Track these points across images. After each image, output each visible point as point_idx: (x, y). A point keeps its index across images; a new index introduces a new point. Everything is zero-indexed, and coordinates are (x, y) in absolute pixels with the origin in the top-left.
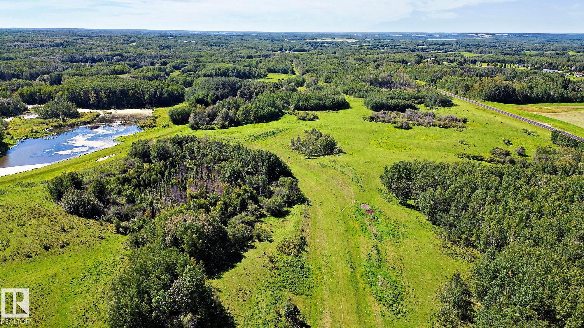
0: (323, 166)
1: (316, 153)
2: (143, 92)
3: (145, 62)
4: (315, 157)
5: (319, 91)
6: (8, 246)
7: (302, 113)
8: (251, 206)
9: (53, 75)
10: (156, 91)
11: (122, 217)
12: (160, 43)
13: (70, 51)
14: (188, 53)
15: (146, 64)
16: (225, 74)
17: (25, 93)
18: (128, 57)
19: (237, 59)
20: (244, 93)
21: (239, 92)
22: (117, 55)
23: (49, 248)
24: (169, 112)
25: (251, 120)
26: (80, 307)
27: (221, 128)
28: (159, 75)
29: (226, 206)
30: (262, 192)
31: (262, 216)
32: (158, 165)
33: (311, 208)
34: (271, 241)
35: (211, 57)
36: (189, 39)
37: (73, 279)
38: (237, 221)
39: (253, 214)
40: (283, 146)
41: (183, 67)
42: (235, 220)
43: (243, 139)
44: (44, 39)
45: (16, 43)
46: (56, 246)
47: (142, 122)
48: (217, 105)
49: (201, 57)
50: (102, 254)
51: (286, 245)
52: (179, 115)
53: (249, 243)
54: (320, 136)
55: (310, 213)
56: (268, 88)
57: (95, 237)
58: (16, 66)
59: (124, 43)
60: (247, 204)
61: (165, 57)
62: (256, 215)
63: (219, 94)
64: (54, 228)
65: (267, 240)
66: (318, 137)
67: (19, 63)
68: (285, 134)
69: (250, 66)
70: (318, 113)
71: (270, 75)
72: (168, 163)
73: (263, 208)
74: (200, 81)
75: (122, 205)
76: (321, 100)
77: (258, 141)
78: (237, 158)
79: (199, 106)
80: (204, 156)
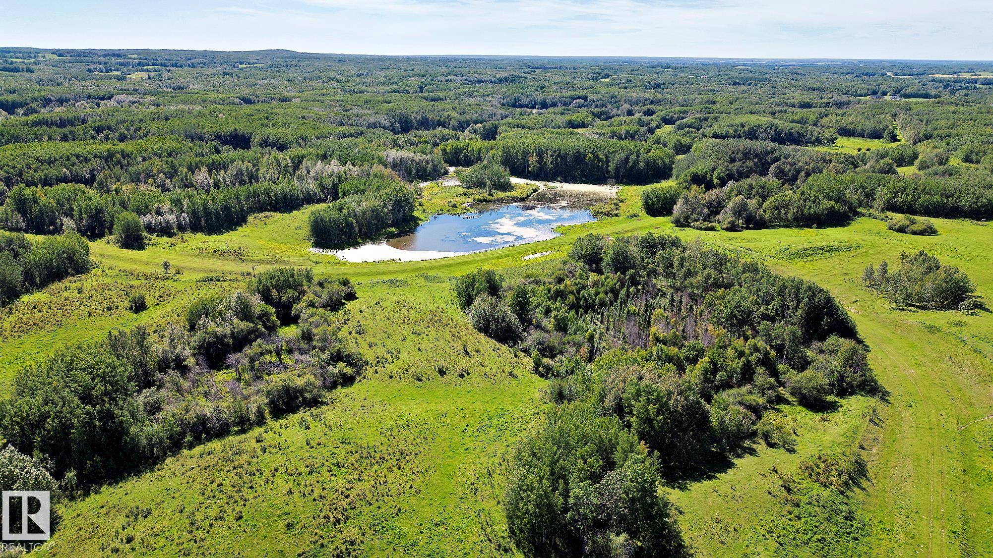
0: (932, 329)
1: (919, 300)
2: (607, 157)
3: (618, 109)
4: (916, 309)
5: (947, 177)
6: (398, 358)
7: (899, 218)
8: (761, 376)
9: (488, 125)
10: (627, 158)
11: (545, 349)
12: (648, 78)
13: (514, 91)
14: (693, 96)
15: (619, 112)
16: (752, 134)
17: (448, 149)
18: (594, 102)
19: (779, 108)
20: (782, 171)
21: (772, 168)
22: (579, 98)
23: (445, 373)
24: (643, 194)
25: (788, 221)
26: (470, 470)
27: (728, 230)
28: (636, 132)
29: (715, 368)
30: (787, 357)
31: (780, 400)
32: (611, 278)
33: (888, 408)
34: (791, 451)
35: (731, 103)
36: (697, 72)
37: (467, 426)
38: (731, 400)
39: (764, 394)
40: (846, 277)
41: (679, 120)
42: (728, 396)
43: (766, 253)
44: (484, 71)
45: (449, 77)
46: (453, 372)
47: (597, 207)
48: (727, 188)
49: (714, 103)
50: (510, 399)
51: (823, 466)
52: (658, 201)
53: (747, 443)
54: (933, 267)
55: (884, 418)
56: (833, 164)
57: (504, 371)
58: (444, 110)
59: (593, 79)
60: (755, 373)
61: (652, 102)
62: (769, 397)
63: (734, 169)
64: (455, 346)
65: (784, 447)
66: (930, 270)
67: (448, 106)
68: (854, 254)
69: (802, 122)
70: (937, 223)
71: (841, 141)
72: (627, 277)
73: (784, 387)
74: (704, 145)
75: (548, 331)
76: (948, 197)
77: (795, 261)
78: (749, 287)
79: (695, 187)
80: (689, 274)
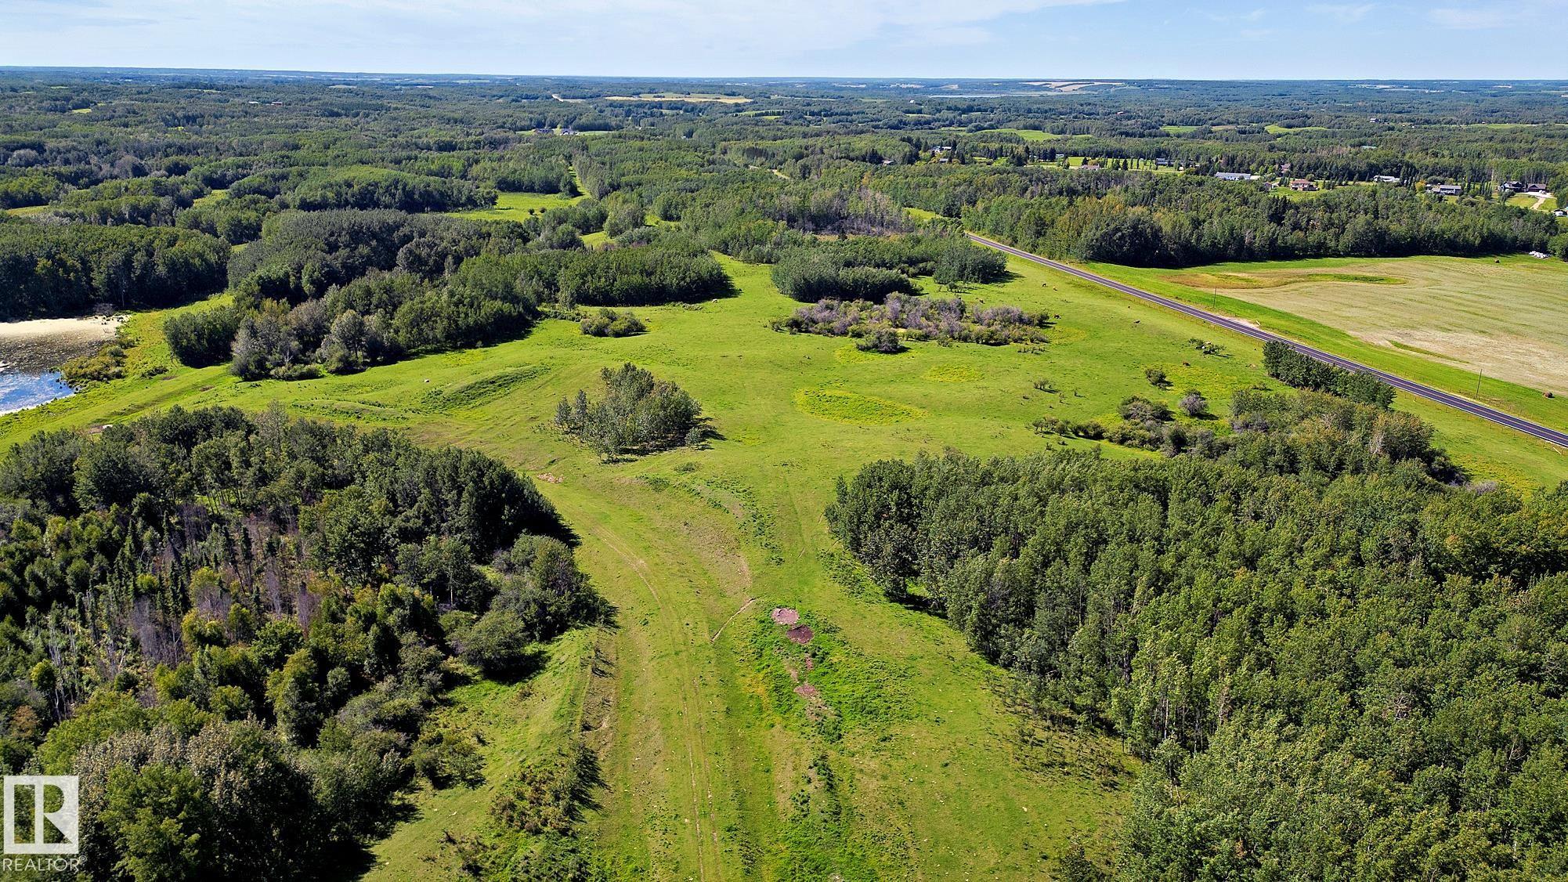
0: (658, 485)
1: (635, 441)
2: (84, 262)
3: (112, 165)
4: (634, 457)
5: (644, 245)
7: (594, 313)
8: (413, 651)
10: (128, 262)
12: (169, 106)
14: (258, 137)
15: (116, 172)
16: (366, 199)
18: (59, 152)
19: (404, 154)
20: (418, 258)
21: (401, 253)
22: (23, 146)
24: (166, 328)
25: (438, 342)
27: (339, 372)
28: (152, 207)
29: (323, 660)
30: (454, 595)
31: (452, 680)
32: (99, 520)
34: (475, 782)
35: (327, 147)
36: (264, 94)
38: (359, 720)
39: (421, 681)
40: (534, 424)
41: (238, 179)
42: (355, 712)
43: (405, 405)
47: (72, 364)
48: (327, 299)
49: (296, 147)
51: (528, 792)
52: (200, 337)
53: (397, 798)
54: (644, 386)
56: (492, 239)
59: (54, 109)
60: (400, 646)
61: (181, 150)
62: (432, 684)
63: (338, 264)
65: (463, 779)
66: (641, 393)
68: (540, 382)
69: (444, 173)
70: (641, 313)
71: (504, 200)
72: (135, 510)
73: (455, 656)
74: (280, 223)
76: (649, 274)
77: (454, 411)
78: (376, 479)
79: (268, 303)
80: (263, 479)
